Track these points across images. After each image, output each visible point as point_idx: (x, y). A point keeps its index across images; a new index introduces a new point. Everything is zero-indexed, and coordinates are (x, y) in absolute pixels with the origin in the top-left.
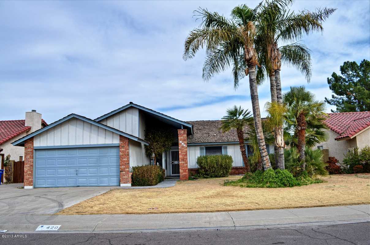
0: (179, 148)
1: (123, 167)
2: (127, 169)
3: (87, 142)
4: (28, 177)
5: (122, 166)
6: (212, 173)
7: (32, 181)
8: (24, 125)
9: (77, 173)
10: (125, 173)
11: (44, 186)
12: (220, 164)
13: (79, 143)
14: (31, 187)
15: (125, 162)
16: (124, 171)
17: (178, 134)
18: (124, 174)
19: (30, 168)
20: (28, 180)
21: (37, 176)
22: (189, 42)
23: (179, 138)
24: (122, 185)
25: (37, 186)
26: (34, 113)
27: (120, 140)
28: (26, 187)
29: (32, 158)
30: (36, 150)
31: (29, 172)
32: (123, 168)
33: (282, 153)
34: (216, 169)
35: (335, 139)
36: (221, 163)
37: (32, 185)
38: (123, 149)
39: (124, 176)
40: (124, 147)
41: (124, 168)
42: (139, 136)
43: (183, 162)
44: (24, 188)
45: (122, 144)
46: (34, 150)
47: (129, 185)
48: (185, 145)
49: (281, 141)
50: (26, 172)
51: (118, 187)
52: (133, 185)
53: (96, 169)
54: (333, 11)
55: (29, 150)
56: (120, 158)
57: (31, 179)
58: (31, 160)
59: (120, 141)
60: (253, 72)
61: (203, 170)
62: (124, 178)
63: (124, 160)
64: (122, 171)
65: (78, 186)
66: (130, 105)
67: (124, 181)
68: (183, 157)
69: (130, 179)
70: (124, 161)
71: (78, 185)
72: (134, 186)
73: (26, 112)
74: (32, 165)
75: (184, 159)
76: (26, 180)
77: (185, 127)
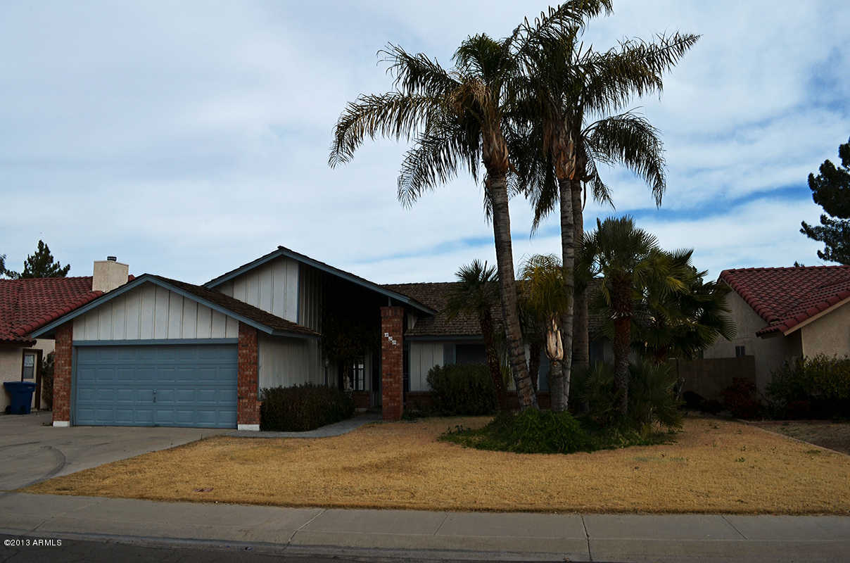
0: (383, 347)
1: (244, 388)
2: (252, 394)
3: (174, 334)
4: (60, 402)
5: (242, 386)
6: (459, 404)
7: (68, 412)
8: (91, 289)
9: (155, 398)
10: (247, 401)
11: (92, 422)
12: (477, 385)
13: (160, 335)
14: (65, 424)
15: (248, 379)
16: (246, 398)
17: (381, 318)
18: (245, 403)
19: (65, 385)
20: (61, 409)
21: (78, 401)
22: (343, 127)
23: (383, 326)
24: (240, 427)
25: (79, 422)
26: (112, 263)
27: (239, 330)
28: (56, 424)
29: (70, 365)
30: (77, 347)
31: (62, 393)
32: (244, 392)
33: (557, 374)
34: (467, 396)
35: (758, 334)
36: (479, 384)
37: (67, 420)
38: (244, 351)
39: (246, 407)
40: (247, 345)
41: (247, 392)
42: (298, 320)
43: (389, 380)
44: (52, 425)
45: (243, 339)
46: (73, 348)
47: (256, 427)
48: (394, 342)
49: (555, 346)
50: (58, 393)
51: (232, 432)
52: (262, 428)
53: (192, 391)
54: (694, 41)
55: (64, 347)
56: (240, 368)
57: (65, 408)
58: (67, 368)
59: (239, 334)
60: (500, 188)
61: (440, 398)
62: (246, 413)
63: (248, 373)
64: (242, 398)
65: (157, 426)
66: (280, 253)
67: (245, 420)
68: (391, 368)
69: (257, 415)
70: (247, 376)
71: (157, 423)
72: (265, 430)
73: (95, 262)
74: (69, 380)
75: (393, 373)
76: (58, 408)
77: (396, 303)
